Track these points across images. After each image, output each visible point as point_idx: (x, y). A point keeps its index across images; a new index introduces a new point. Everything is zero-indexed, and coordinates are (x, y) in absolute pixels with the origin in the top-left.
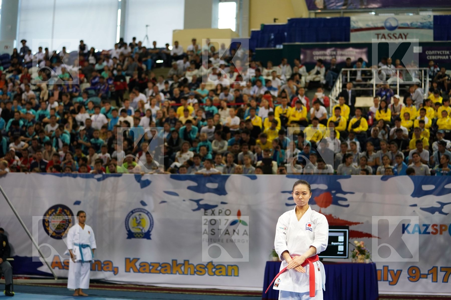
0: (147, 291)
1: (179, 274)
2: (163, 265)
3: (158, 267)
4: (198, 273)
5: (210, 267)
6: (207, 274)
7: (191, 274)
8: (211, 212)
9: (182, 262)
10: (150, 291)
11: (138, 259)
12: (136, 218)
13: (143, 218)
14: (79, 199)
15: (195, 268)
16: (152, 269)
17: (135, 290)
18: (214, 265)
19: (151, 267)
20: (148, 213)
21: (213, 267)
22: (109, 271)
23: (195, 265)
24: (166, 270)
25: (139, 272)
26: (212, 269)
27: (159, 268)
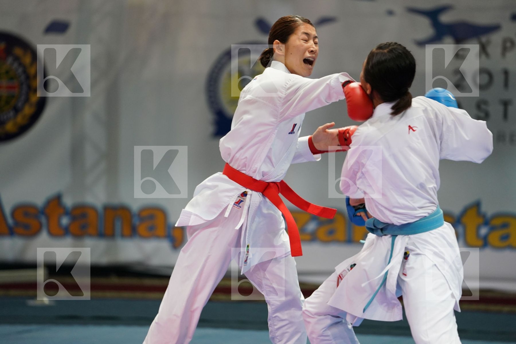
3: (306, 223)
5: (471, 221)
14: (60, 16)
18: (484, 216)
21: (481, 221)
24: (331, 232)
26: (478, 228)
27: (312, 226)
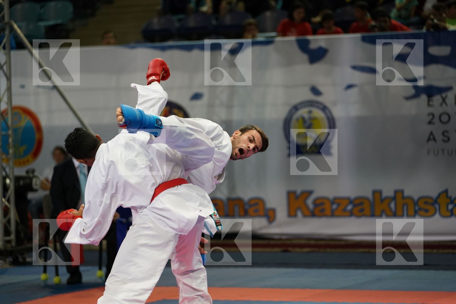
0: (328, 250)
1: (387, 216)
2: (357, 202)
3: (347, 206)
4: (422, 213)
5: (443, 201)
6: (437, 215)
7: (408, 216)
8: (441, 100)
9: (392, 194)
10: (333, 250)
11: (310, 193)
12: (303, 118)
13: (315, 119)
14: (199, 91)
15: (416, 203)
16: (336, 209)
17: (306, 250)
18: (450, 198)
19: (334, 206)
22: (260, 216)
23: (416, 198)
24: (362, 210)
25: (313, 215)
26: (447, 205)
27: (350, 207)
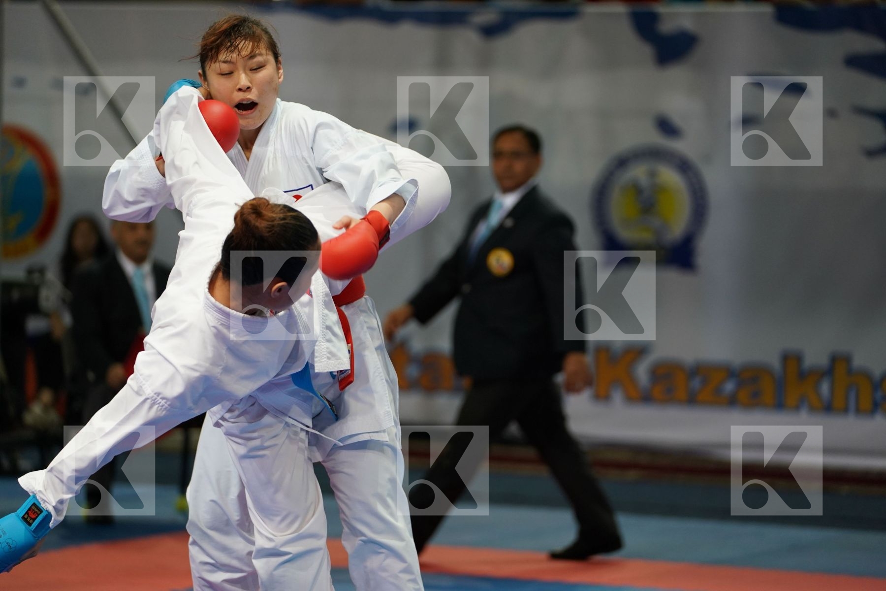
1: (813, 409)
7: (859, 411)
9: (824, 363)
11: (641, 351)
12: (637, 186)
15: (877, 386)
16: (700, 386)
19: (696, 383)
20: (684, 166)
23: (877, 374)
25: (647, 399)
27: (729, 387)
